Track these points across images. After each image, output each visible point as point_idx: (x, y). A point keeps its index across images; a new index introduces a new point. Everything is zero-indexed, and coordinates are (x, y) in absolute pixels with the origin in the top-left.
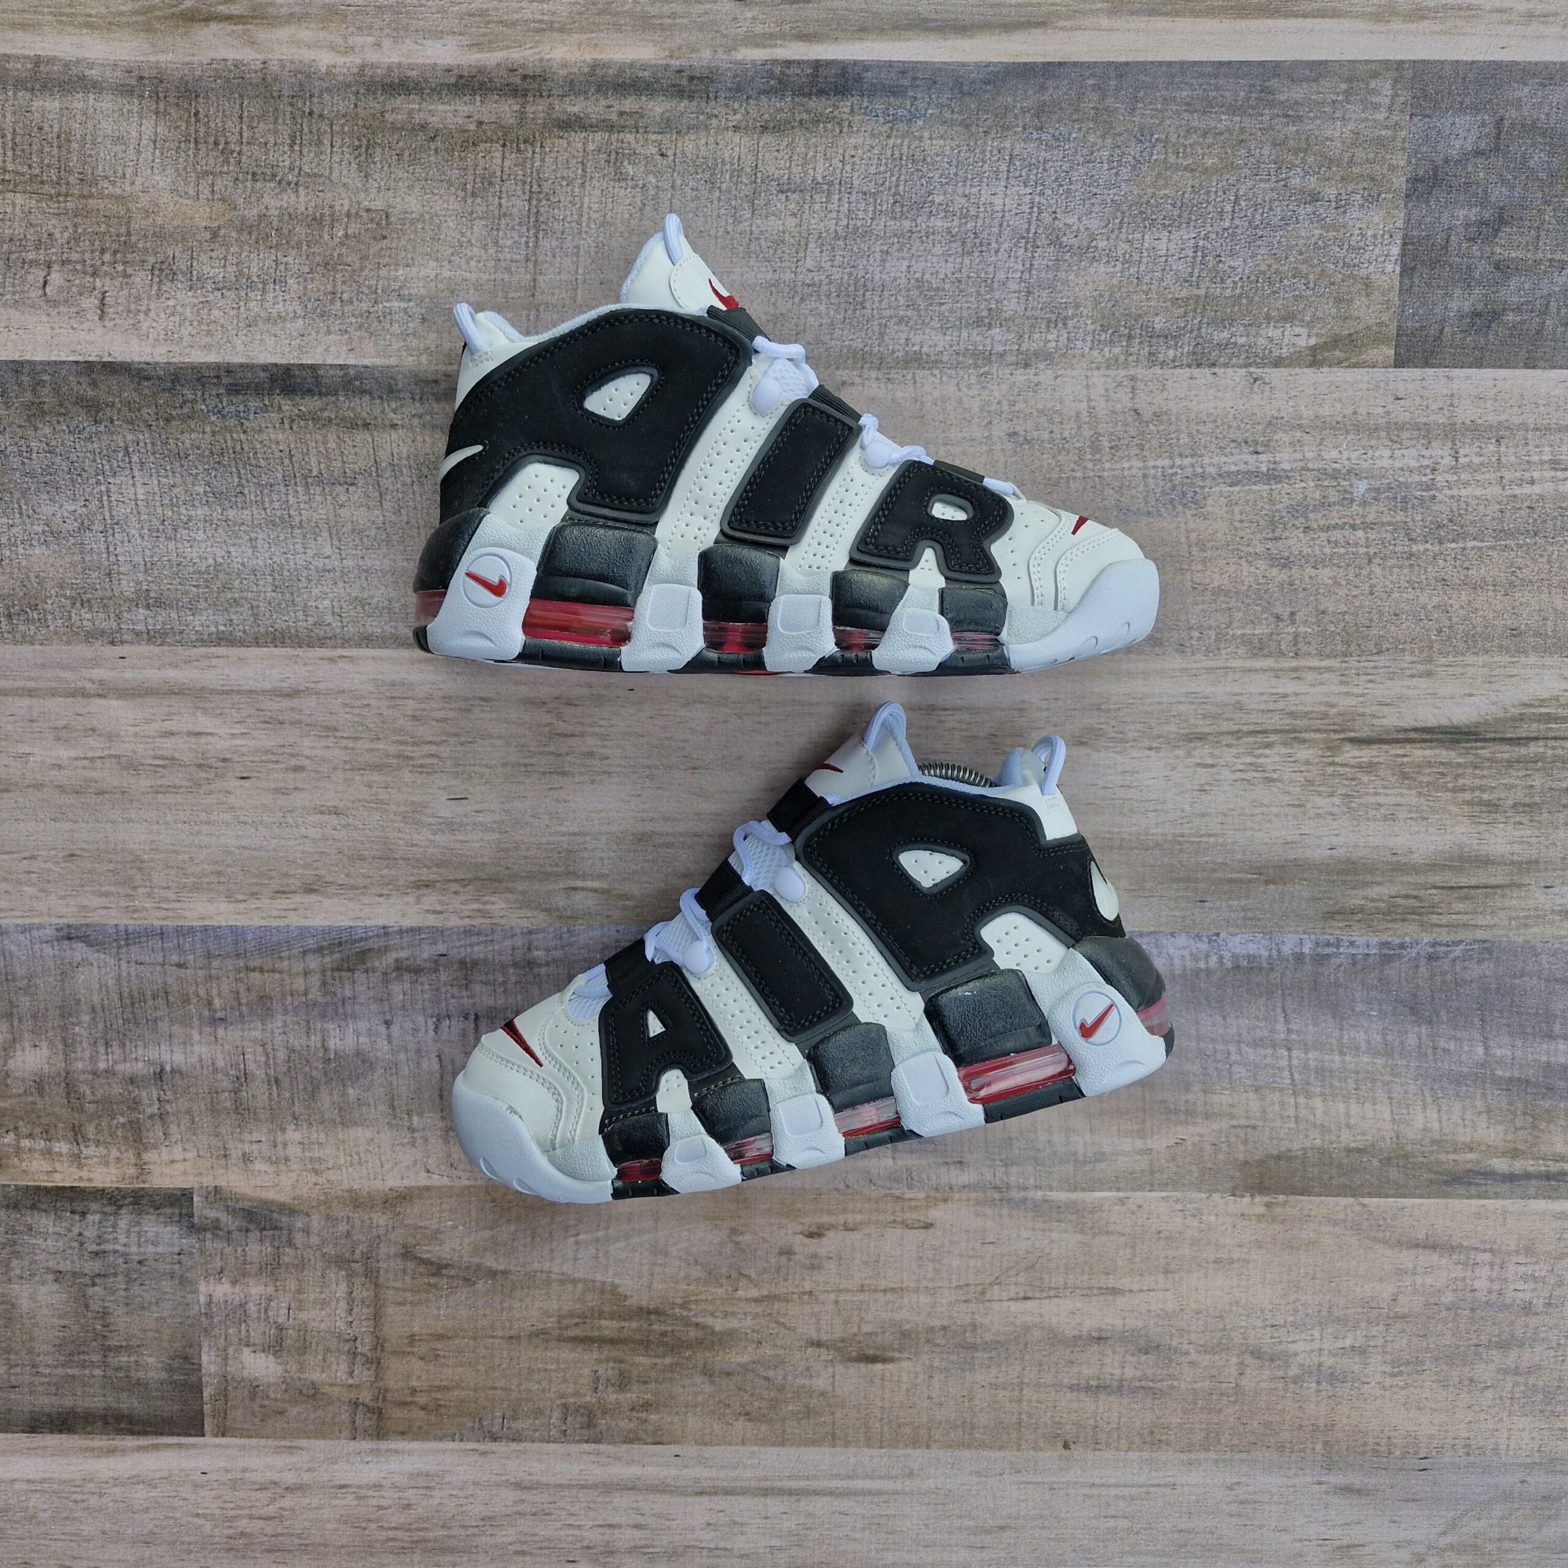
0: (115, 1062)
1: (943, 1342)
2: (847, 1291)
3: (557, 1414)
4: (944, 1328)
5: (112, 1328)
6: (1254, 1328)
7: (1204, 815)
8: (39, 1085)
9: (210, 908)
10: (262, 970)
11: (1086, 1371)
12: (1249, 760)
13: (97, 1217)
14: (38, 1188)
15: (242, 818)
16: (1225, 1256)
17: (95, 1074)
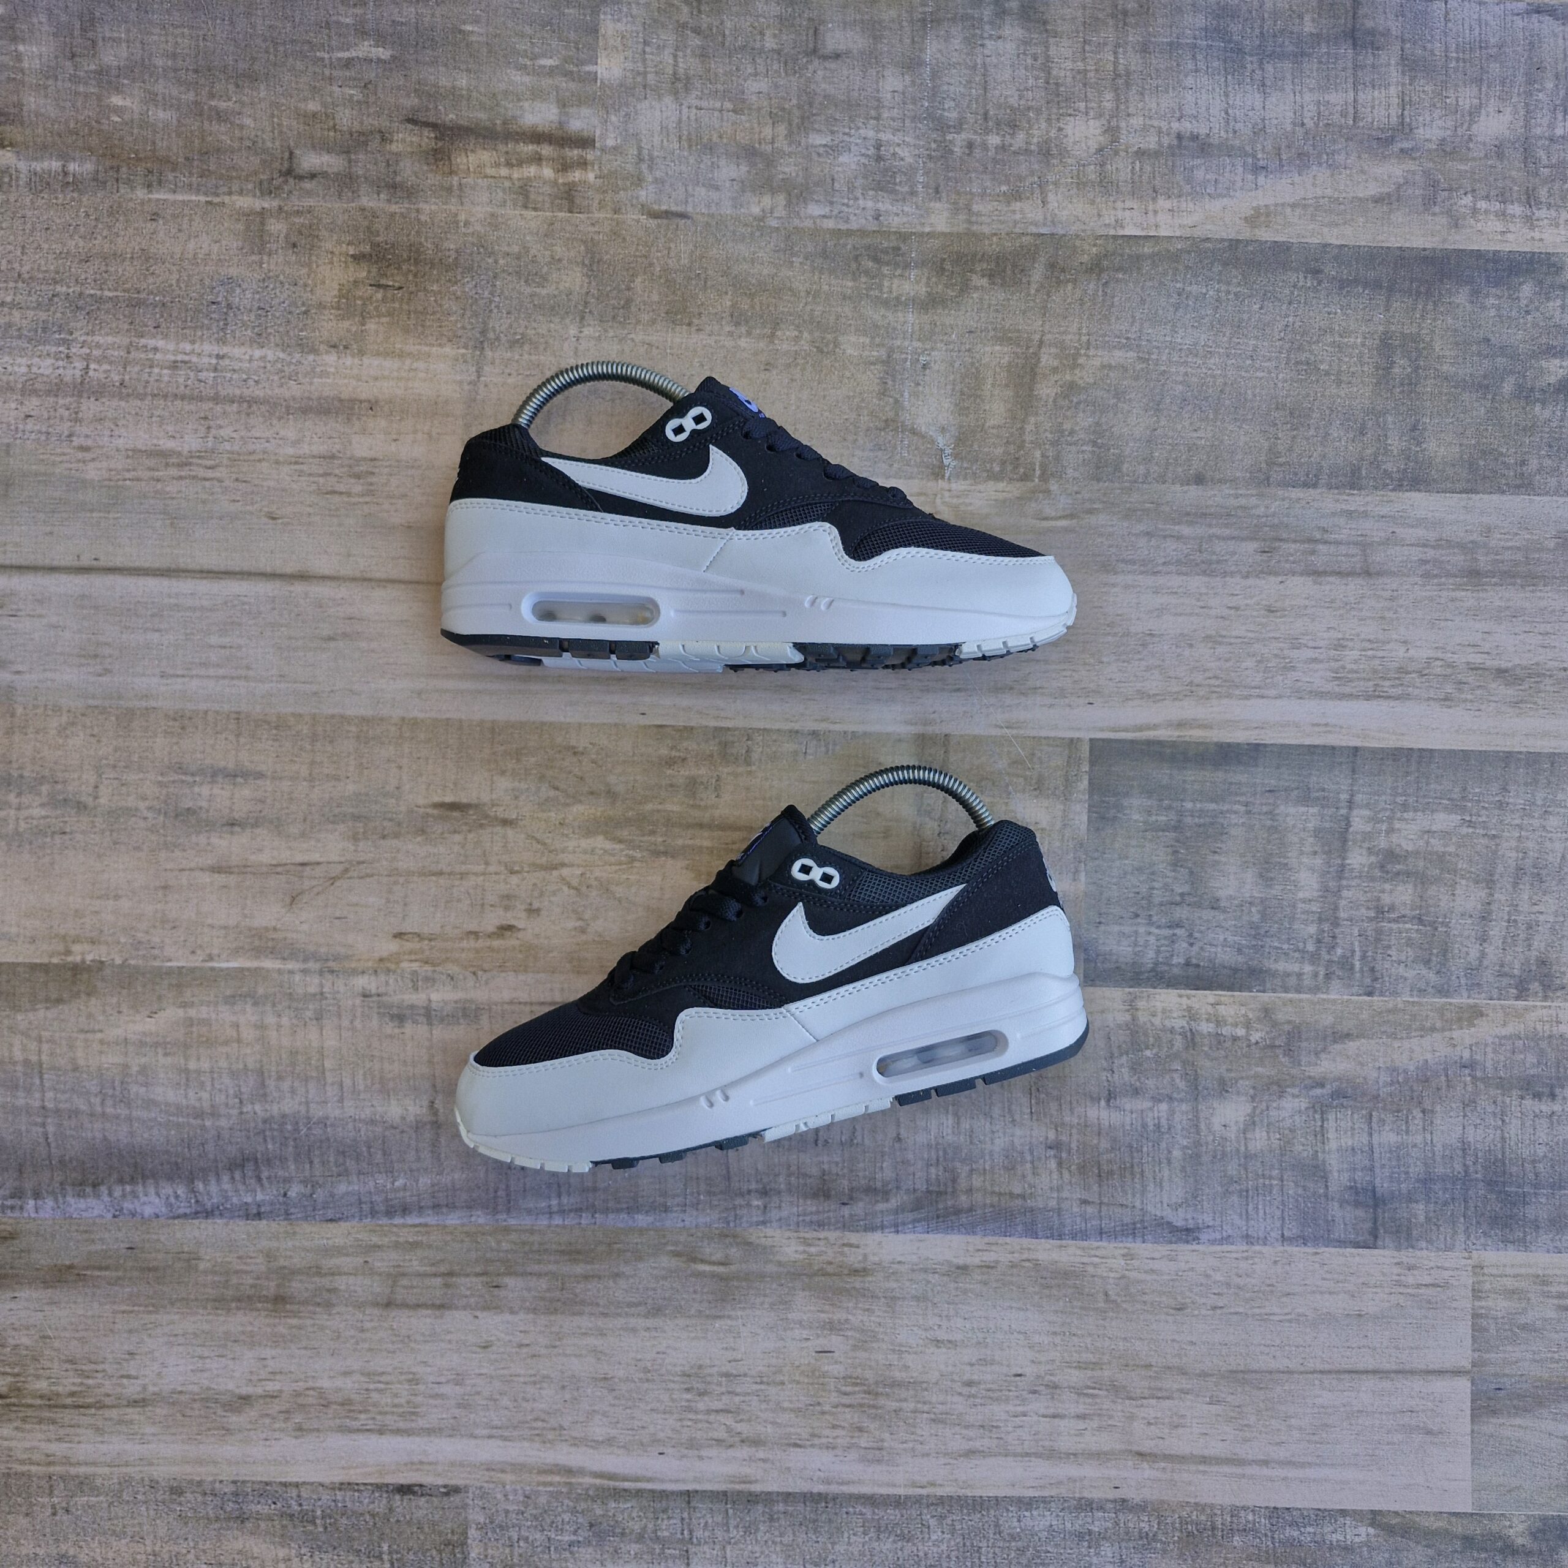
0: (1151, 1109)
1: (386, 823)
2: (476, 874)
3: (755, 756)
4: (384, 837)
5: (1170, 850)
6: (83, 832)
7: (130, 1331)
8: (1223, 1088)
9: (1055, 1255)
10: (1011, 1195)
11: (246, 792)
12: (90, 1382)
13: (1175, 960)
14: (1230, 989)
15: (1021, 1337)
16: (111, 902)
17: (1171, 1099)
